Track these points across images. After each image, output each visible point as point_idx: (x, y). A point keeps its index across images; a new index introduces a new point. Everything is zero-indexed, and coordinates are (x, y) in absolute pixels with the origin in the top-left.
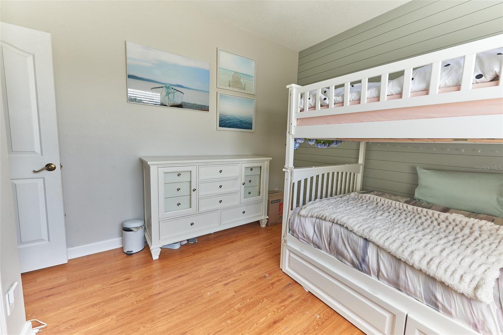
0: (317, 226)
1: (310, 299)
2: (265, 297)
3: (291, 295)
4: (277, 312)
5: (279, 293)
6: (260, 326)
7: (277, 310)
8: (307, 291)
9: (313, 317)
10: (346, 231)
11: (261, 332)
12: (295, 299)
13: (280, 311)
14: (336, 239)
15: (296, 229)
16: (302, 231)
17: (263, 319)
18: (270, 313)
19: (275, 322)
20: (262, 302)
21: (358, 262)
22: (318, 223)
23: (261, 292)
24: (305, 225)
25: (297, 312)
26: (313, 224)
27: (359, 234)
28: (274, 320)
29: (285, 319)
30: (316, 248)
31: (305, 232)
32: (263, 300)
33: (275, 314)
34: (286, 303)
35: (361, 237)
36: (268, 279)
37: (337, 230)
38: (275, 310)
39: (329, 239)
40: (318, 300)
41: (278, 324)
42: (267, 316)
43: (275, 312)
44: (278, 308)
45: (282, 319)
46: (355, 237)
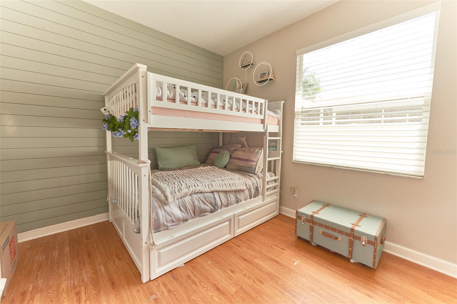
0: (181, 205)
1: (193, 265)
2: (189, 298)
3: (188, 277)
4: (207, 288)
5: (184, 286)
6: (223, 301)
7: (205, 288)
8: (184, 265)
9: (211, 265)
10: (201, 195)
11: (230, 300)
12: (193, 274)
13: (205, 286)
14: (199, 204)
15: (163, 221)
16: (171, 218)
17: (216, 299)
18: (208, 293)
19: (218, 289)
20: (196, 301)
21: (213, 208)
22: (181, 202)
23: (181, 302)
24: (172, 211)
25: (206, 274)
26: (178, 206)
27: (209, 191)
28: (216, 290)
29: (214, 282)
30: (185, 223)
31: (174, 217)
32: (193, 300)
33: (209, 290)
34: (196, 280)
35: (210, 192)
36: (160, 296)
37: (196, 198)
38: (205, 289)
39: (193, 207)
40: (194, 260)
41: (219, 287)
42: (212, 296)
43: (207, 290)
44: (203, 287)
45: (214, 284)
46: (208, 195)
